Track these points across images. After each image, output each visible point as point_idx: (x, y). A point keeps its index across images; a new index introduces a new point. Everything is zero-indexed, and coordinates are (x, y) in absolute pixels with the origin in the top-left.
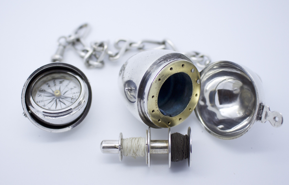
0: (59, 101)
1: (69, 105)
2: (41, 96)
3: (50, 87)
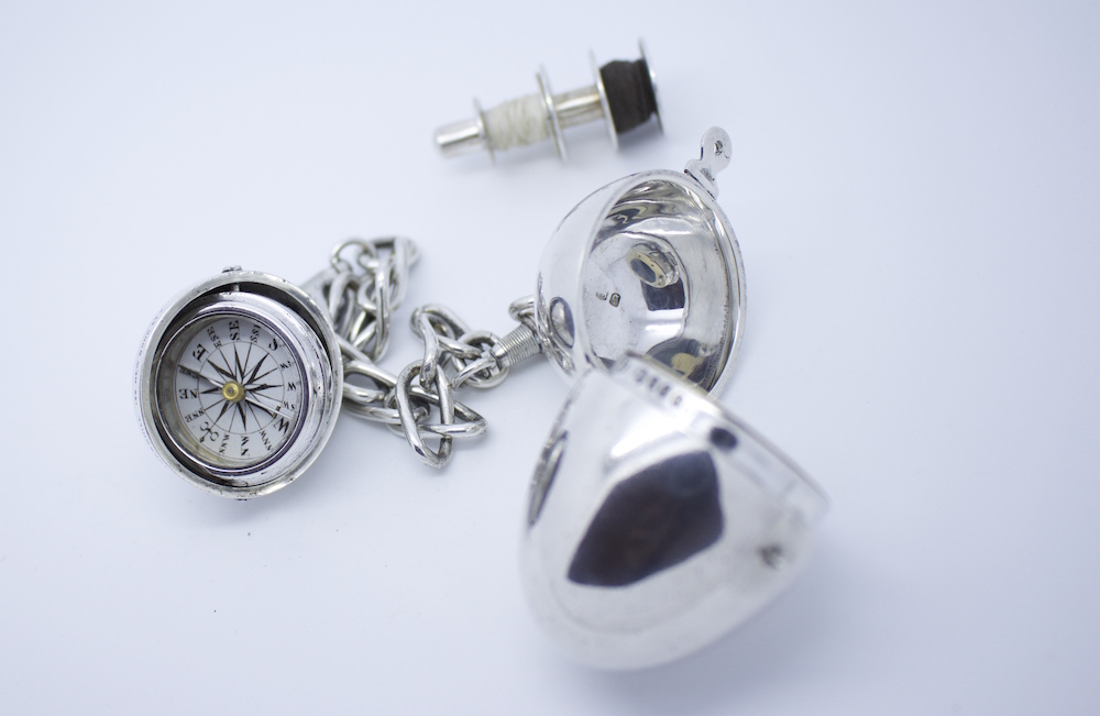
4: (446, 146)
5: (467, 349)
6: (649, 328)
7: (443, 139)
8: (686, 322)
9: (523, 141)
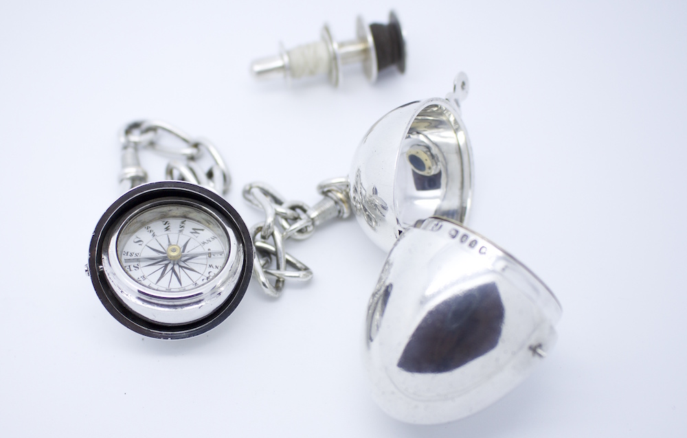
0: (173, 269)
1: (187, 288)
2: (140, 243)
3: (167, 232)
4: (261, 73)
5: (290, 212)
6: (417, 202)
7: (258, 68)
8: (444, 198)
9: (312, 73)
